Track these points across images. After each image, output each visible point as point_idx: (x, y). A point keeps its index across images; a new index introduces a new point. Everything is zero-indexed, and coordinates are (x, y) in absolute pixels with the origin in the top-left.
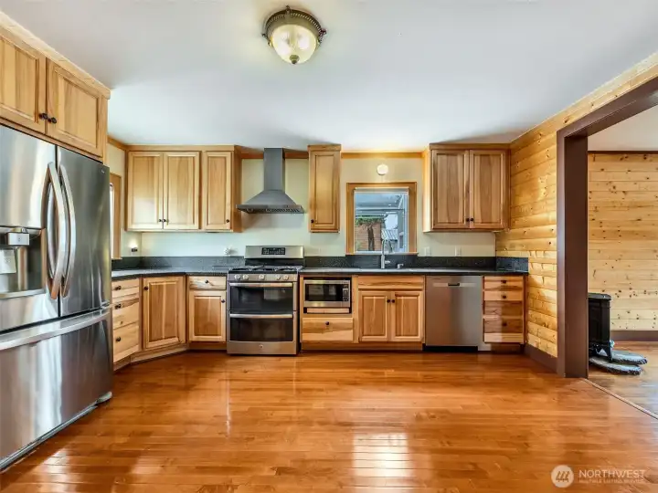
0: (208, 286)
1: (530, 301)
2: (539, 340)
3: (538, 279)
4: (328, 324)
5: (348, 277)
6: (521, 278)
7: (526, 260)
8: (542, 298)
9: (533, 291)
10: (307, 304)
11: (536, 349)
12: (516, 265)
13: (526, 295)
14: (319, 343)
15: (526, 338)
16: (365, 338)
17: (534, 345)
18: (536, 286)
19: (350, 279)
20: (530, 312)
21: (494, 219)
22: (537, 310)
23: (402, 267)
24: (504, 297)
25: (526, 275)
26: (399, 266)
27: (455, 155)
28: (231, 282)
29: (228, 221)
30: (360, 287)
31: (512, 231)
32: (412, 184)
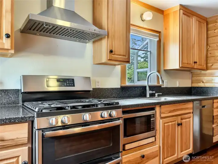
4: (143, 156)
5: (153, 107)
21: (203, 64)
27: (190, 17)
28: (43, 130)
29: (8, 36)
30: (163, 115)
31: (208, 71)
32: (159, 32)
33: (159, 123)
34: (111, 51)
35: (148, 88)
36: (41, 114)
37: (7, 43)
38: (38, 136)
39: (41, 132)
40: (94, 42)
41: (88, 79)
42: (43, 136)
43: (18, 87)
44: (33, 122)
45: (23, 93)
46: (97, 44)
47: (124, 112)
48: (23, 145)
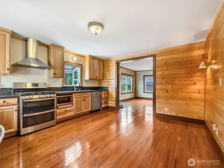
0: (5, 104)
1: (109, 96)
2: (111, 104)
3: (111, 91)
4: (66, 111)
5: (71, 94)
6: (107, 91)
7: (108, 87)
8: (111, 95)
9: (110, 94)
10: (58, 105)
11: (111, 107)
12: (105, 88)
13: (108, 95)
14: (62, 118)
15: (108, 105)
16: (77, 113)
17: (110, 106)
18: (110, 93)
19: (72, 94)
20: (109, 99)
21: (101, 78)
22: (110, 98)
23: (80, 90)
24: (105, 96)
25: (108, 90)
26: (79, 90)
27: (94, 59)
28: (23, 100)
29: (8, 69)
30: (76, 97)
31: (104, 81)
32: (82, 65)
33: (74, 100)
34: (55, 74)
35: (75, 87)
36: (22, 95)
37: (7, 72)
38: (21, 102)
39: (22, 100)
40: (48, 69)
41: (45, 84)
42: (23, 102)
43: (12, 87)
44: (19, 98)
45: (14, 89)
46: (49, 70)
47: (57, 95)
48: (16, 105)
